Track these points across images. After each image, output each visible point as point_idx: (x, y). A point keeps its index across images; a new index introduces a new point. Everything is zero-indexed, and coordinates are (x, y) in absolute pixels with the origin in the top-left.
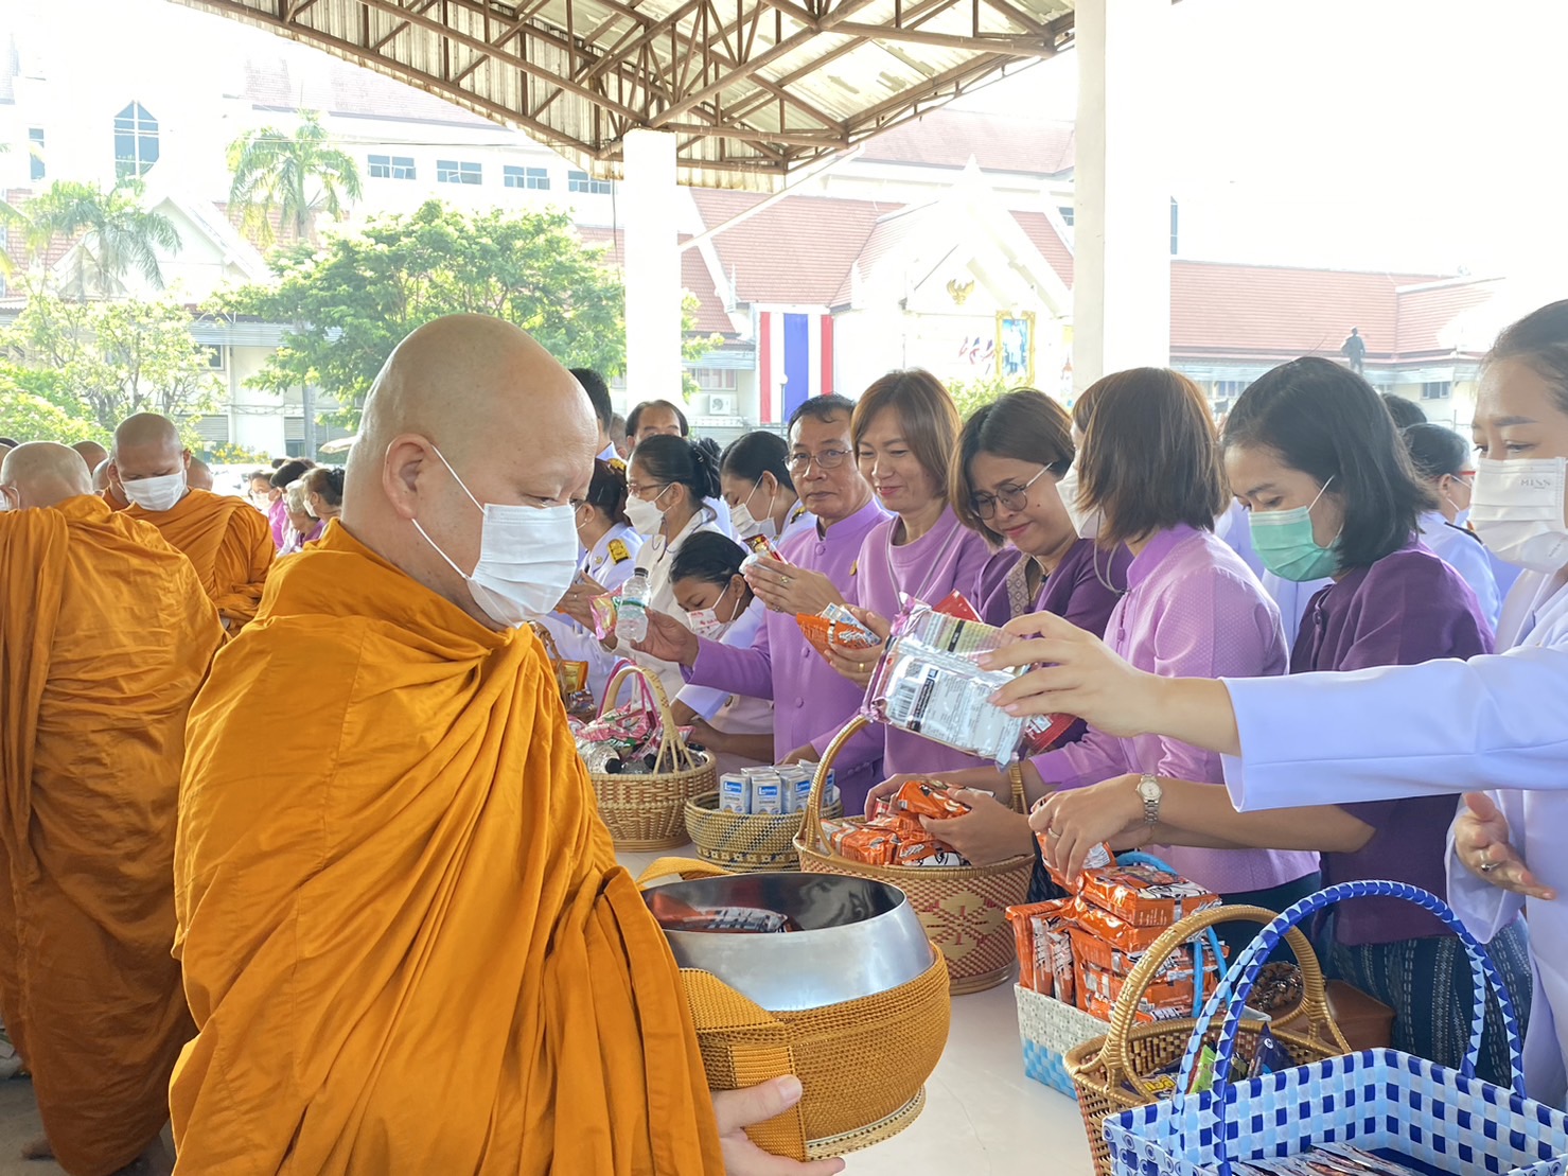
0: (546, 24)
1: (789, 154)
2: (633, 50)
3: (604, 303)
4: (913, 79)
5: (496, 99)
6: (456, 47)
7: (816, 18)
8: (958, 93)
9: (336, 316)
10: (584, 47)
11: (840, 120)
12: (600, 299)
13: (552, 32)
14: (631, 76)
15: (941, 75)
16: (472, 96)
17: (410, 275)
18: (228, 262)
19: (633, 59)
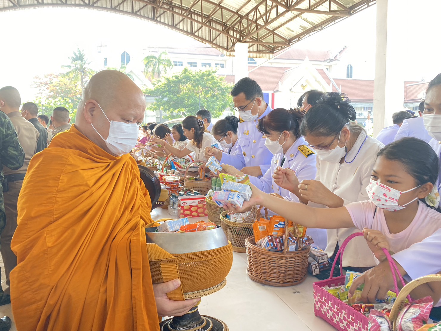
0: (216, 19)
1: (274, 49)
2: (237, 23)
3: (225, 91)
4: (309, 26)
5: (204, 37)
6: (194, 23)
7: (289, 7)
8: (322, 29)
9: (166, 95)
10: (225, 24)
11: (288, 39)
12: (224, 90)
13: (217, 21)
14: (236, 31)
15: (316, 25)
16: (198, 37)
17: (182, 85)
18: (144, 84)
19: (236, 27)
